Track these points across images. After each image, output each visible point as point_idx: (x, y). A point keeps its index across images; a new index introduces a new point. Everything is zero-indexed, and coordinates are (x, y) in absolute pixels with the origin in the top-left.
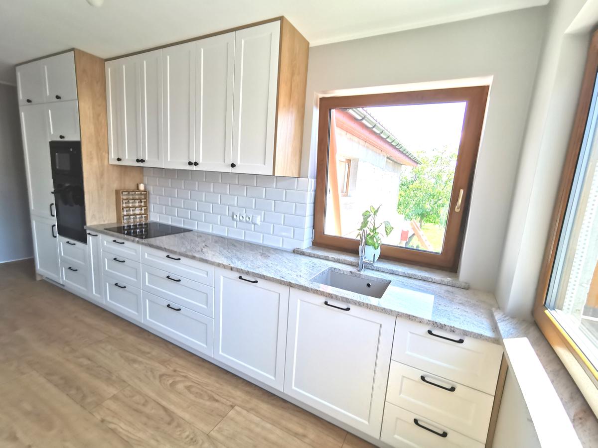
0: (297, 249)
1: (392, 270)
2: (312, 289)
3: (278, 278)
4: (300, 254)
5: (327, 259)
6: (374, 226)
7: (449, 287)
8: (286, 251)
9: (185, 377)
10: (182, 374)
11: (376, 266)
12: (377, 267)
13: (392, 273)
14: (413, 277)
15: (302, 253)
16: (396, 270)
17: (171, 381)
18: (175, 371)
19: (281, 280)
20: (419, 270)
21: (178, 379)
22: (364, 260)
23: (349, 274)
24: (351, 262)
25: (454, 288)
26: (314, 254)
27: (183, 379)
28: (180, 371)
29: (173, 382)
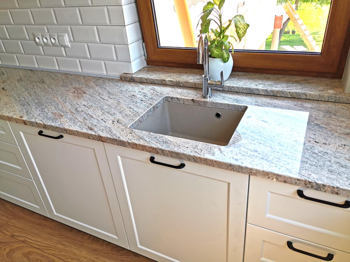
0: (124, 75)
1: (250, 89)
2: (129, 143)
3: (84, 131)
4: (129, 81)
5: (163, 83)
6: (220, 27)
7: (330, 105)
8: (111, 80)
9: (24, 242)
10: (21, 239)
11: (228, 85)
12: (229, 87)
13: (250, 93)
14: (278, 95)
15: (132, 80)
16: (255, 87)
17: (7, 250)
18: (13, 236)
19: (88, 134)
20: (288, 82)
21: (16, 245)
22: (209, 82)
23: (191, 103)
24: (195, 84)
25: (337, 104)
26: (146, 79)
27: (22, 245)
28: (18, 236)
29: (10, 250)
